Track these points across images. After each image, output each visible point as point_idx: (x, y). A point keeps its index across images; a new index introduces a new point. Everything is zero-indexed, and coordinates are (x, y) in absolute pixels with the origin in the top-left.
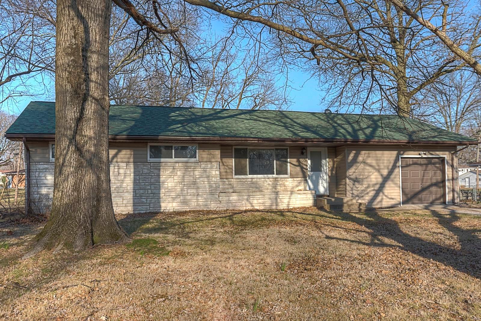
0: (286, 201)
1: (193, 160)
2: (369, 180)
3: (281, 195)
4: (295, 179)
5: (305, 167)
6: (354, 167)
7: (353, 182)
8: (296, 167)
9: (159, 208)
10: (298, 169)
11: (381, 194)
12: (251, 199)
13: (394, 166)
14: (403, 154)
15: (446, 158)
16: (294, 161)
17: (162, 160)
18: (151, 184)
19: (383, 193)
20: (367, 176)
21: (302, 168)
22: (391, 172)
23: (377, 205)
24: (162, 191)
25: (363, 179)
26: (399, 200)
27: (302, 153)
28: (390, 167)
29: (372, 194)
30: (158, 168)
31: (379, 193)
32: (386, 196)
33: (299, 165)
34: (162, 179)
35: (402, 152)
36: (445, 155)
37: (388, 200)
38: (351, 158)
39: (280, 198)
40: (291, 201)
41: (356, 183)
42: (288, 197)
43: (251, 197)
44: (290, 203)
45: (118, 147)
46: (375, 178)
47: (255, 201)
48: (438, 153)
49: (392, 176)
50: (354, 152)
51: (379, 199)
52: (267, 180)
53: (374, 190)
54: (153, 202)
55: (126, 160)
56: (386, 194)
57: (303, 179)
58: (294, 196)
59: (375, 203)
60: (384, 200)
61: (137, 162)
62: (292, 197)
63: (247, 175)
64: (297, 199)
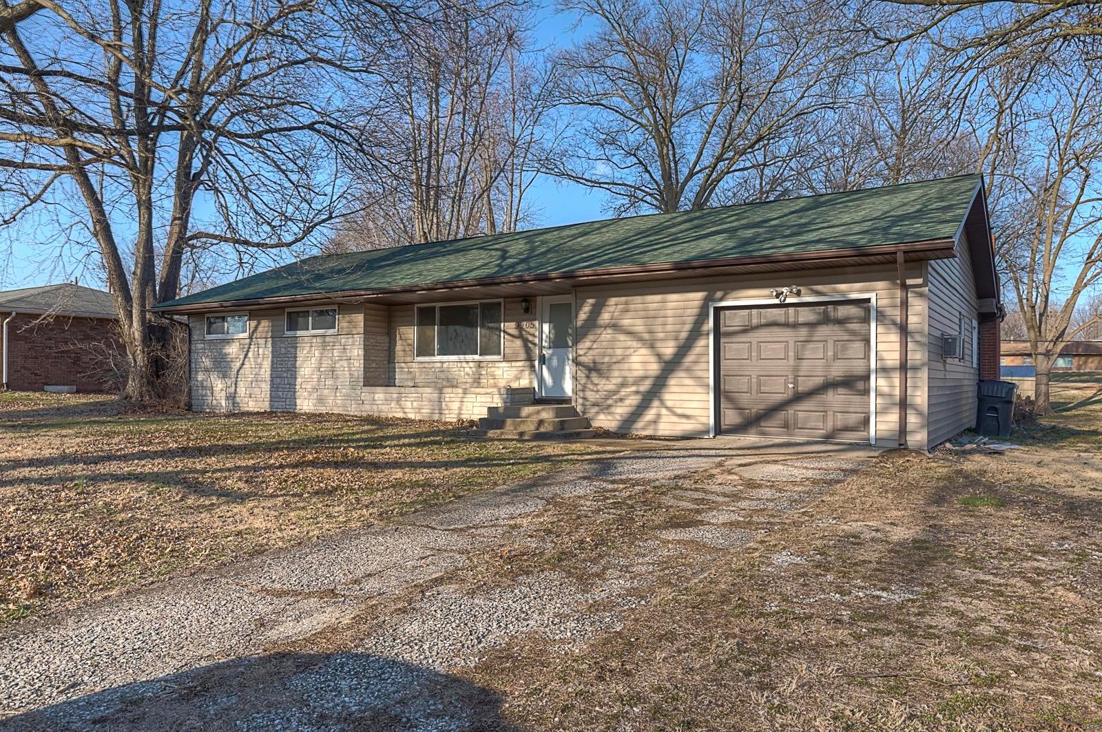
0: (455, 406)
1: (331, 332)
2: (626, 366)
3: (447, 395)
4: (513, 364)
5: (531, 338)
6: (591, 337)
7: (587, 372)
8: (515, 340)
9: (294, 407)
10: (519, 343)
11: (656, 403)
12: (403, 399)
13: (696, 333)
14: (721, 299)
15: (873, 301)
16: (510, 327)
17: (299, 333)
18: (288, 370)
19: (662, 401)
20: (620, 358)
21: (526, 342)
22: (684, 349)
23: (644, 429)
24: (299, 380)
25: (610, 364)
26: (704, 420)
27: (527, 310)
28: (684, 335)
29: (633, 401)
30: (294, 344)
31: (651, 400)
32: (667, 408)
33: (520, 336)
34: (298, 363)
35: (719, 294)
36: (873, 290)
37: (675, 419)
38: (583, 316)
39: (447, 399)
40: (464, 408)
41: (594, 374)
42: (459, 400)
43: (403, 395)
44: (463, 412)
45: (258, 316)
46: (641, 363)
47: (409, 404)
48: (843, 287)
49: (690, 358)
50: (591, 301)
51: (650, 415)
52: (464, 365)
53: (637, 392)
54: (289, 396)
55: (264, 335)
56: (669, 404)
57: (527, 363)
58: (470, 397)
59: (639, 425)
60: (664, 419)
61: (276, 337)
62: (465, 400)
63: (434, 355)
64: (475, 404)
